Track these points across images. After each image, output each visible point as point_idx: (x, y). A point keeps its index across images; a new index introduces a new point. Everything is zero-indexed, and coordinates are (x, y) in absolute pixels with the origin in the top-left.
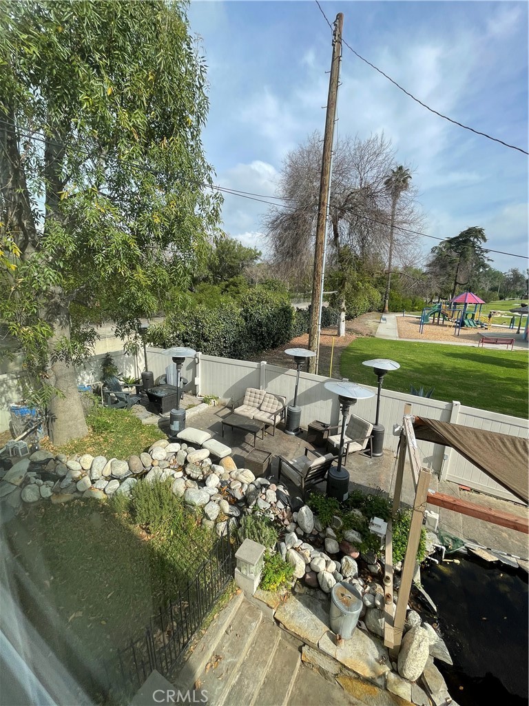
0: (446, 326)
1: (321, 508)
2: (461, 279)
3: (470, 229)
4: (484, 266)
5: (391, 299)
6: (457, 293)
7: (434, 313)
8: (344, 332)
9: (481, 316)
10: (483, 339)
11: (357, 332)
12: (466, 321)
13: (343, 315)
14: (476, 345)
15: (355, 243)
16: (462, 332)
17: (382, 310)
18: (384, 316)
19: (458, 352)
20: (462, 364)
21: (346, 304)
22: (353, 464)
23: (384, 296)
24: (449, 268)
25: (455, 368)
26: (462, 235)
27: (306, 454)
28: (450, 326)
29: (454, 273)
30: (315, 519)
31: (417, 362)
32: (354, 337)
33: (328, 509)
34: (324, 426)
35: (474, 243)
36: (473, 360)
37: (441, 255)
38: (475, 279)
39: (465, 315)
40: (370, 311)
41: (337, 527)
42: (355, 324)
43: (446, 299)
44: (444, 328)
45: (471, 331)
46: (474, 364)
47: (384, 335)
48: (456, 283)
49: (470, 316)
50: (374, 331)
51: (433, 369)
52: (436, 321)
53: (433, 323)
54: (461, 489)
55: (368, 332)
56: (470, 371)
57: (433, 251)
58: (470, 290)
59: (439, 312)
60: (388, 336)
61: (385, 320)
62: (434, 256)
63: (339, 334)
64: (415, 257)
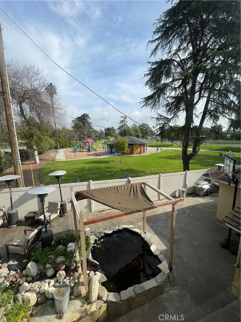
0: (84, 152)
1: (40, 257)
2: (85, 133)
3: (84, 114)
4: (92, 128)
5: (60, 143)
6: (85, 138)
7: (78, 147)
8: (39, 161)
9: (94, 147)
10: (97, 155)
11: (46, 160)
12: (90, 149)
13: (36, 153)
14: (95, 158)
15: (35, 116)
16: (90, 153)
17: (56, 148)
18: (58, 151)
19: (89, 161)
20: (91, 165)
21: (37, 147)
22: (55, 224)
23: (56, 142)
24: (80, 129)
25: (89, 168)
26: (82, 116)
27: (25, 233)
28: (85, 152)
29: (83, 131)
30: (38, 266)
31: (76, 168)
32: (45, 162)
33: (44, 255)
34: (35, 213)
35: (87, 120)
36: (95, 163)
37: (76, 123)
38: (90, 133)
39: (89, 147)
40: (51, 149)
41: (51, 261)
42: (44, 156)
43: (82, 141)
44: (83, 153)
45: (92, 153)
46: (95, 164)
47: (59, 159)
48: (84, 135)
49: (91, 147)
50: (54, 158)
51: (82, 170)
52: (80, 150)
53: (79, 151)
54: (99, 212)
55: (51, 159)
56: (94, 167)
57: (73, 122)
58: (89, 137)
59: (80, 146)
60: (61, 159)
61: (59, 152)
62: (74, 124)
63: (36, 163)
64: (65, 124)
